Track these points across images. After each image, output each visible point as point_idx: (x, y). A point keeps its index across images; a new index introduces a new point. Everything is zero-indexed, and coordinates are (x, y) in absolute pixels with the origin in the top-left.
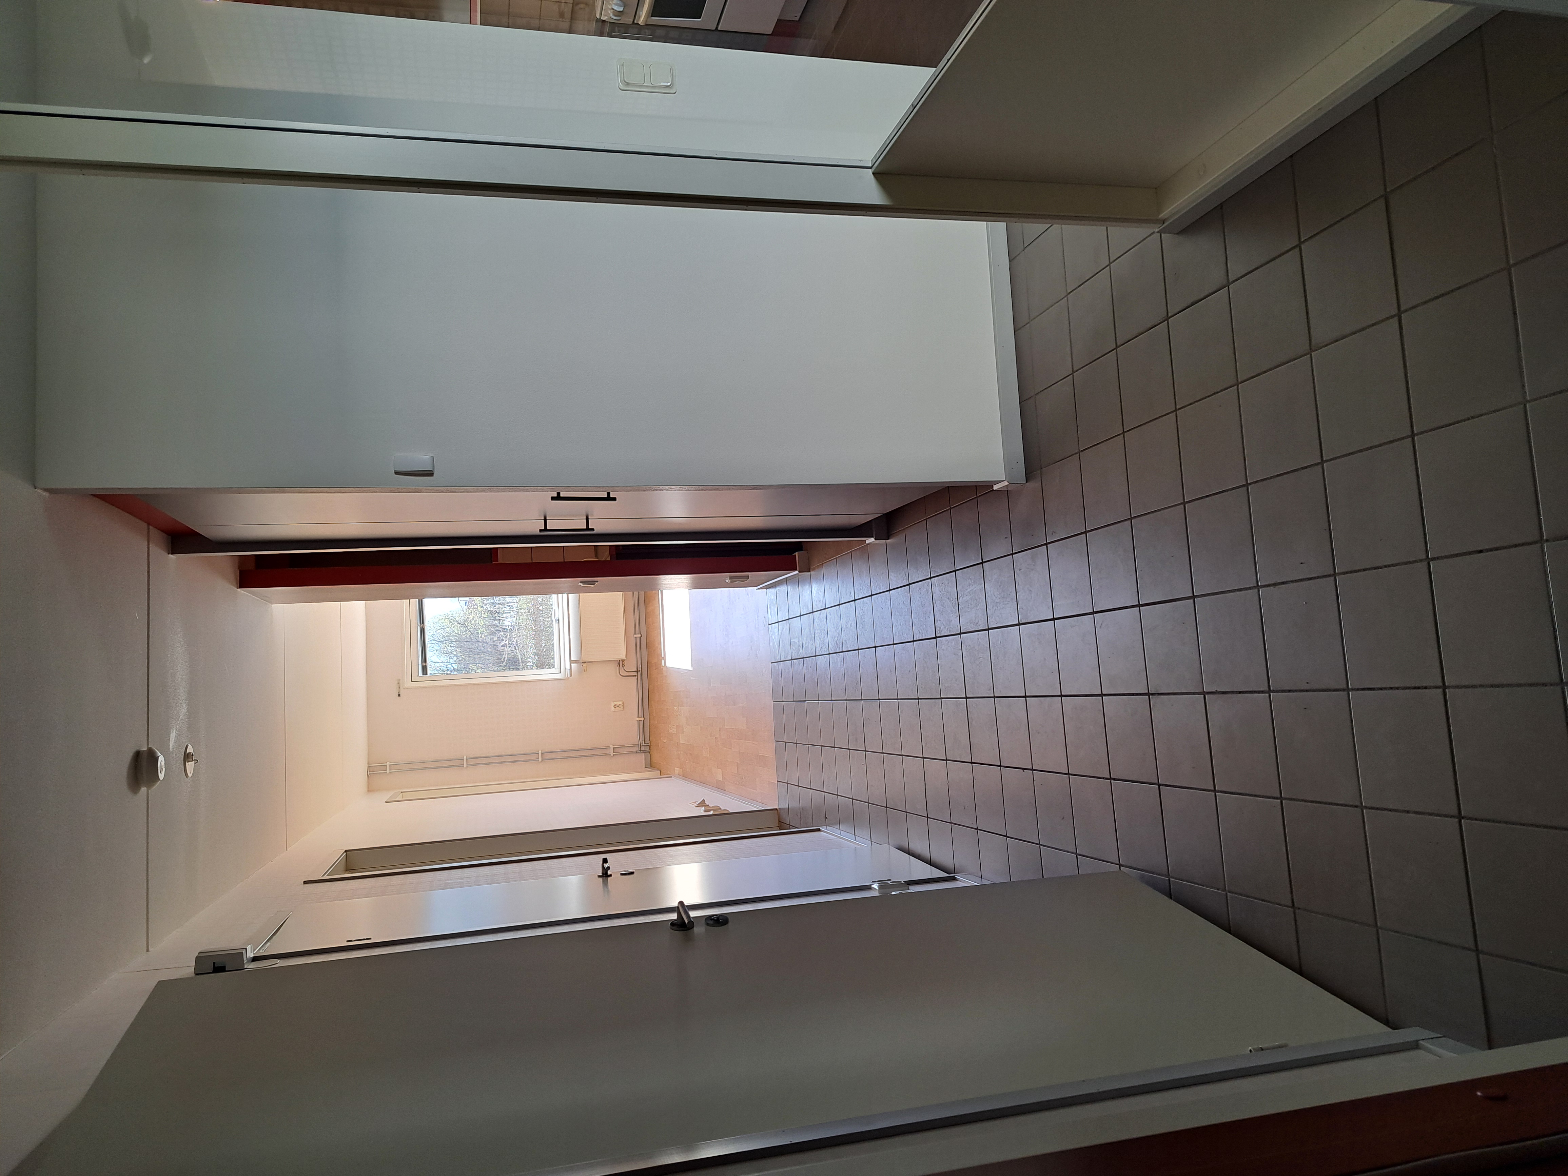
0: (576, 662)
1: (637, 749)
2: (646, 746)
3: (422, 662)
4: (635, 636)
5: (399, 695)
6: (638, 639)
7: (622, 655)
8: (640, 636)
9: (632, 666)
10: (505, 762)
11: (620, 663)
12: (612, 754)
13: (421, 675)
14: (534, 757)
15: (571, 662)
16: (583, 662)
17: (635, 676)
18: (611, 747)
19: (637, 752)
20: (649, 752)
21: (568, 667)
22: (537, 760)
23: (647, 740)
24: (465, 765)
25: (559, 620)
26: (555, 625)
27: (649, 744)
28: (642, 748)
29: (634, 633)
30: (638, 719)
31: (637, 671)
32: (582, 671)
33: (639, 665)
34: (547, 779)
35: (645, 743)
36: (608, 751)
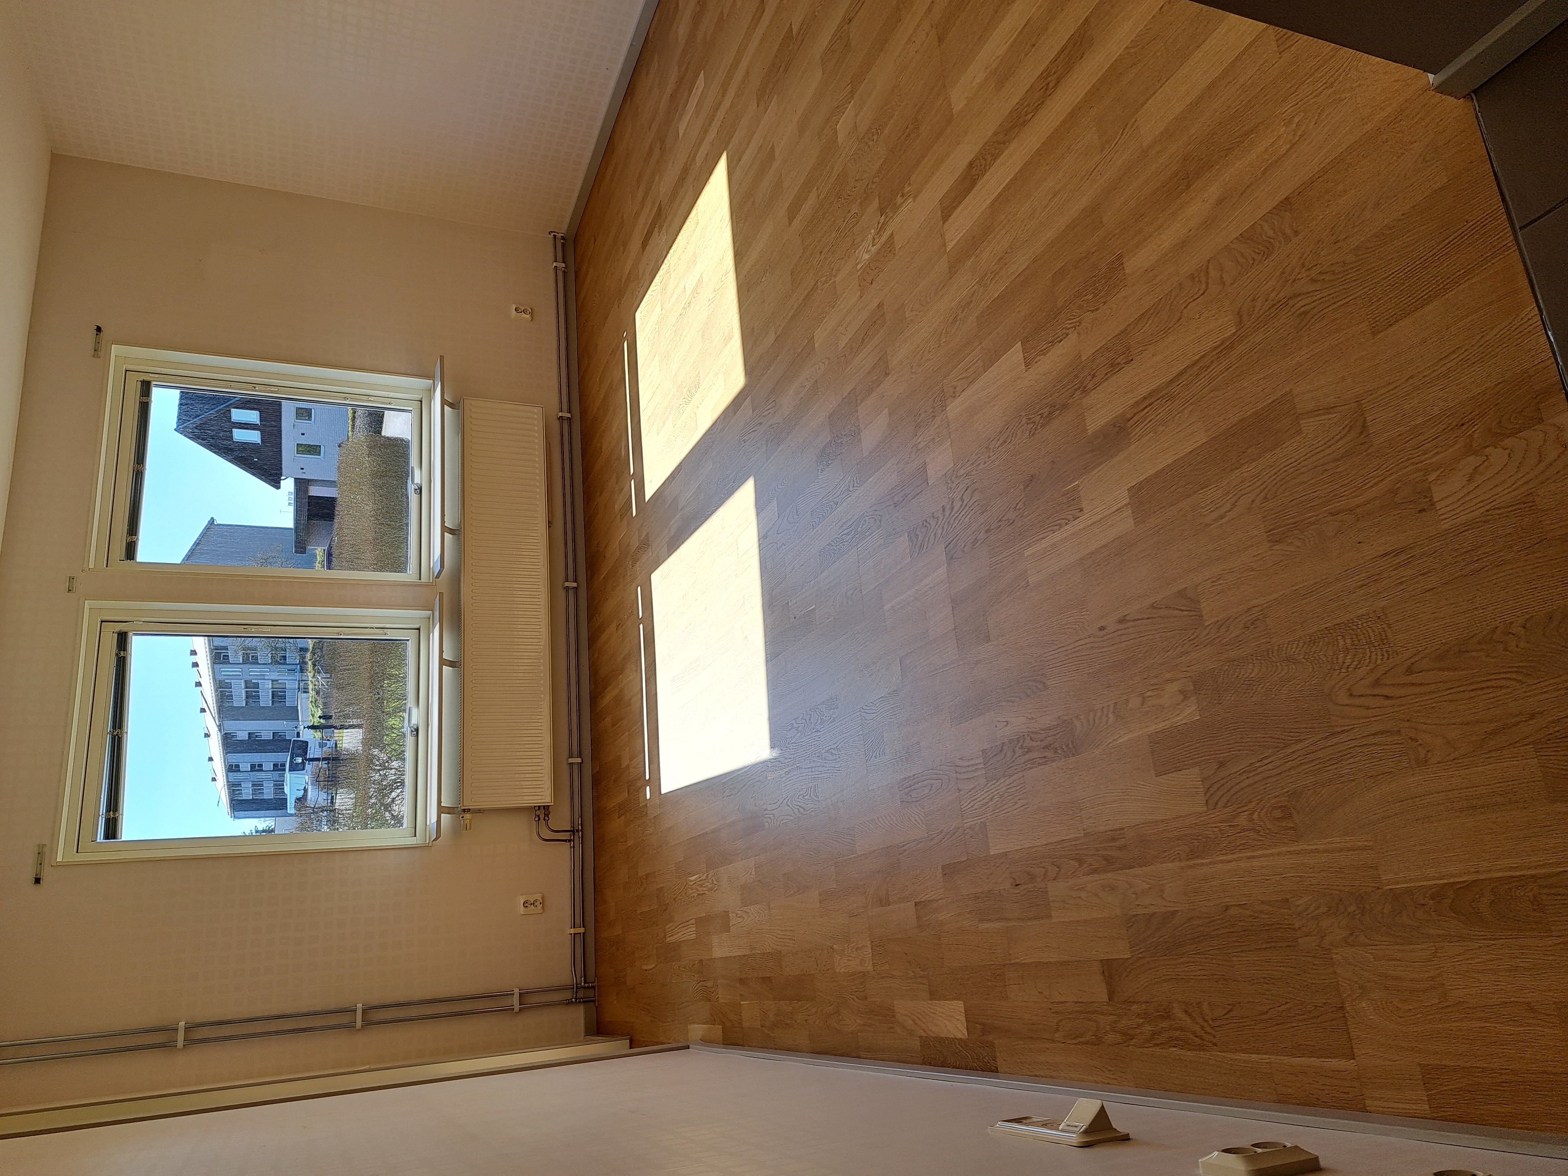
0: (450, 810)
1: (567, 995)
2: (588, 987)
3: (108, 810)
4: (571, 760)
5: (38, 881)
6: (575, 767)
7: (545, 797)
8: (579, 760)
9: (562, 819)
10: (277, 1033)
11: (542, 812)
12: (517, 1007)
13: (102, 841)
14: (345, 1019)
15: (441, 810)
16: (464, 810)
17: (570, 841)
18: (517, 991)
19: (569, 1003)
20: (594, 1001)
21: (434, 819)
22: (350, 1027)
23: (591, 973)
24: (180, 1043)
25: (417, 730)
26: (410, 740)
27: (596, 984)
28: (581, 994)
29: (567, 753)
30: (572, 931)
31: (573, 831)
32: (458, 830)
33: (576, 816)
34: (373, 1067)
35: (585, 983)
36: (506, 1002)
